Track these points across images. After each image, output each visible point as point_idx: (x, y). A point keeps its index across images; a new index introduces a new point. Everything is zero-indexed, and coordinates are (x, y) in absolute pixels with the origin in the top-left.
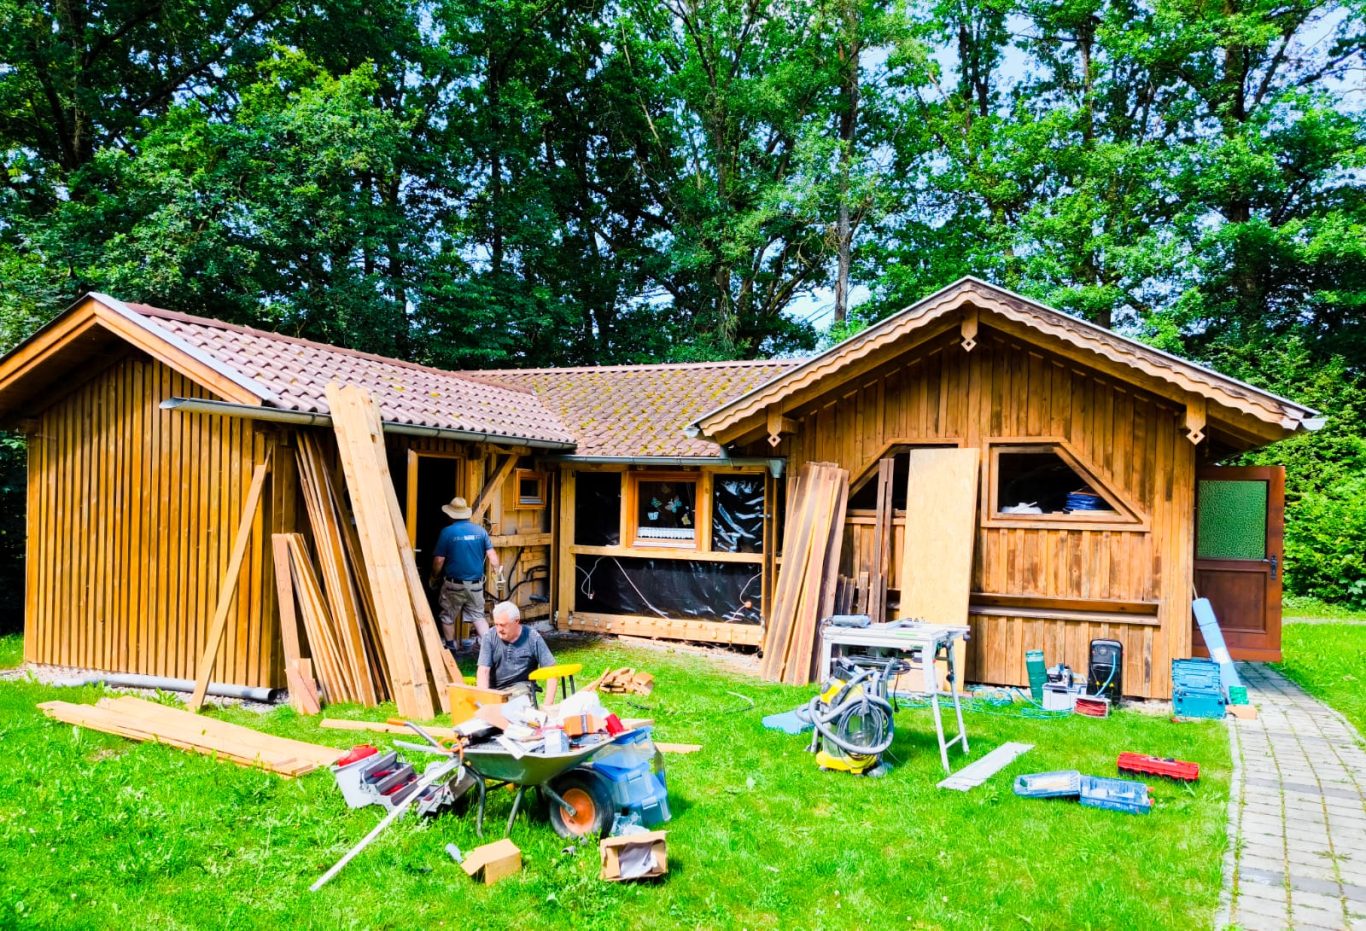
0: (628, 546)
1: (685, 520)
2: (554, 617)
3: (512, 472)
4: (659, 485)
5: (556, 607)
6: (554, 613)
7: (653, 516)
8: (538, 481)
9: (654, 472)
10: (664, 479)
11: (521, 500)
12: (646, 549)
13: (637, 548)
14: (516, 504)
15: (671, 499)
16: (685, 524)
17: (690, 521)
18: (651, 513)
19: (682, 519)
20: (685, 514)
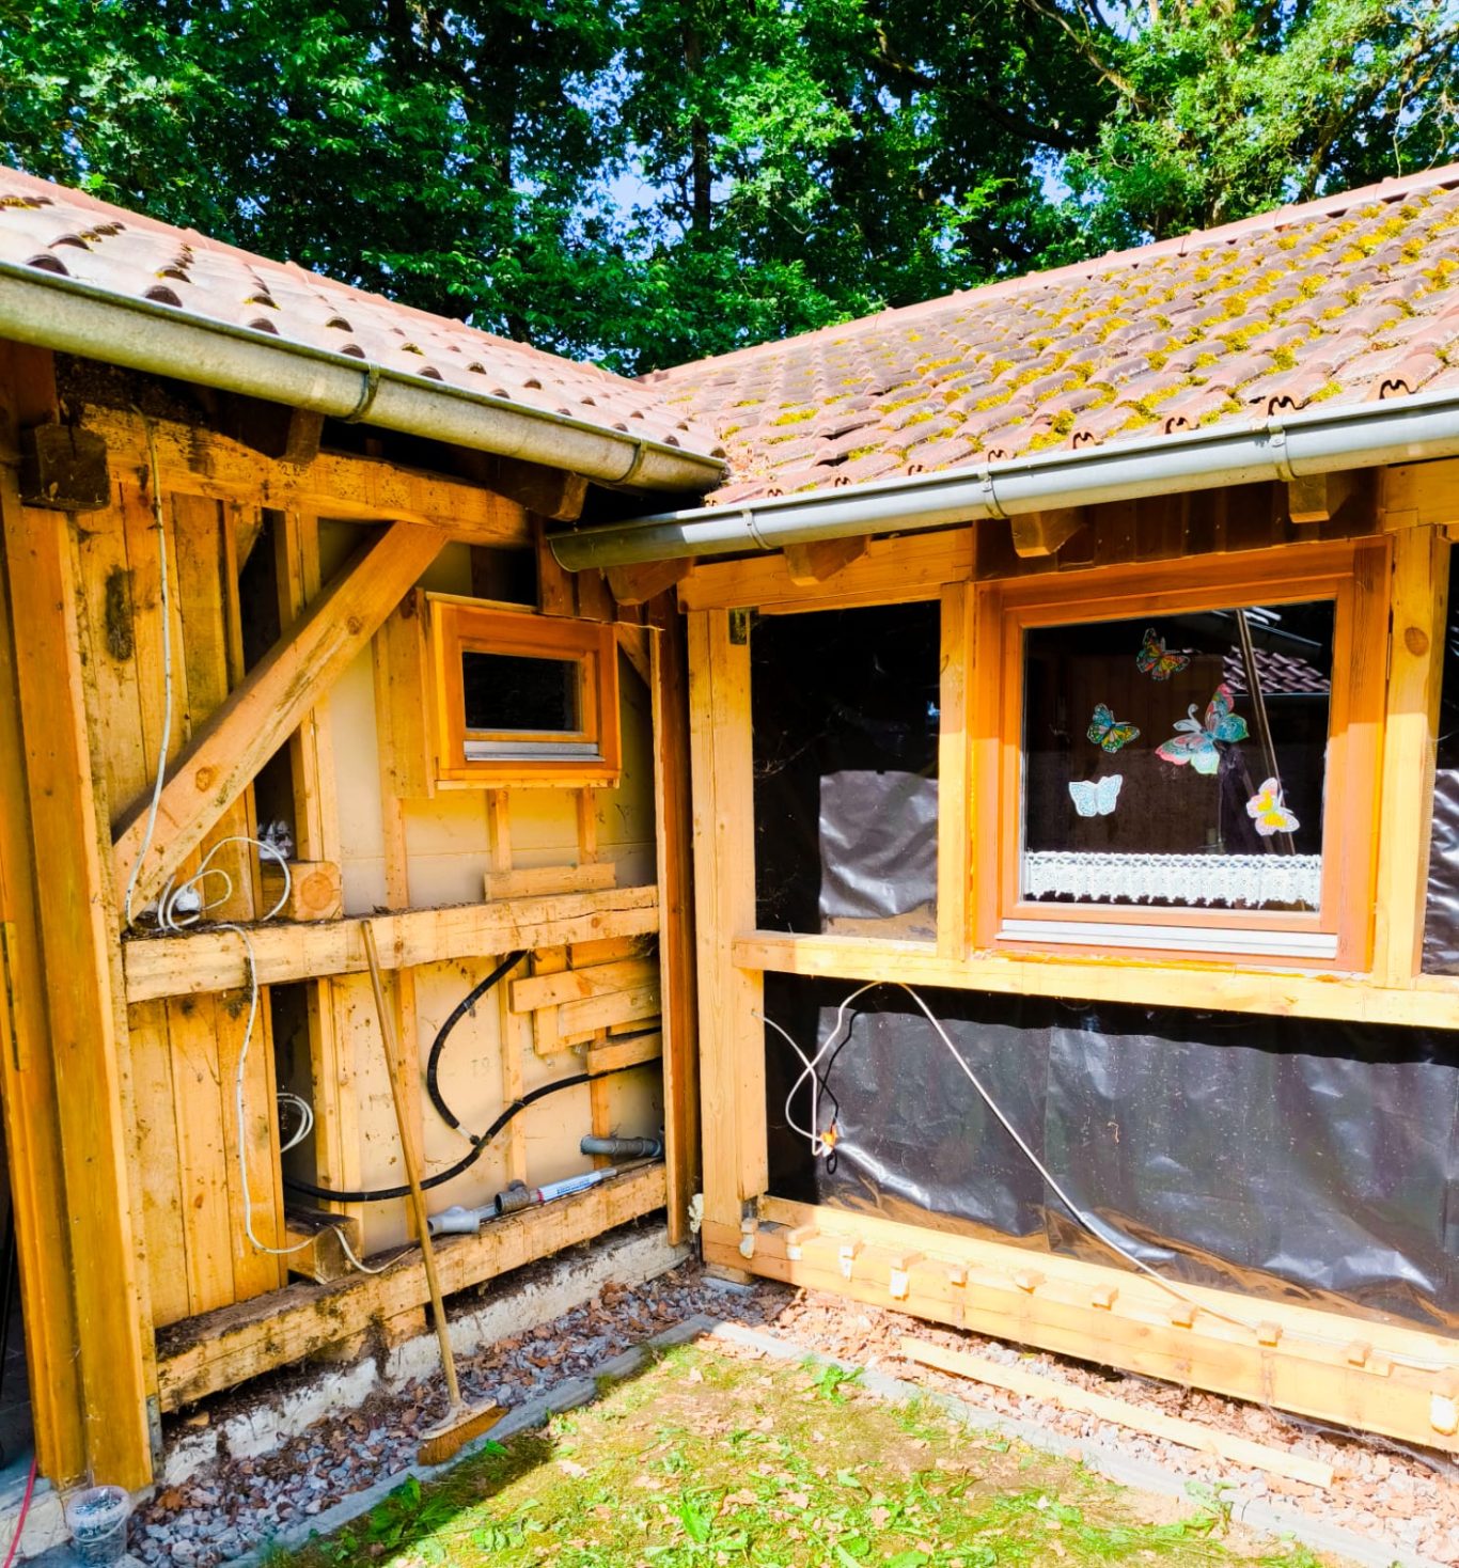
0: (976, 939)
1: (1269, 809)
2: (685, 1219)
3: (410, 607)
4: (1124, 638)
5: (692, 1180)
6: (685, 1202)
7: (1096, 797)
8: (573, 665)
9: (1103, 571)
10: (1151, 603)
11: (469, 746)
12: (1059, 956)
13: (1021, 951)
14: (445, 763)
15: (1192, 709)
16: (1264, 829)
17: (1297, 815)
18: (1087, 784)
19: (1249, 805)
20: (1271, 785)
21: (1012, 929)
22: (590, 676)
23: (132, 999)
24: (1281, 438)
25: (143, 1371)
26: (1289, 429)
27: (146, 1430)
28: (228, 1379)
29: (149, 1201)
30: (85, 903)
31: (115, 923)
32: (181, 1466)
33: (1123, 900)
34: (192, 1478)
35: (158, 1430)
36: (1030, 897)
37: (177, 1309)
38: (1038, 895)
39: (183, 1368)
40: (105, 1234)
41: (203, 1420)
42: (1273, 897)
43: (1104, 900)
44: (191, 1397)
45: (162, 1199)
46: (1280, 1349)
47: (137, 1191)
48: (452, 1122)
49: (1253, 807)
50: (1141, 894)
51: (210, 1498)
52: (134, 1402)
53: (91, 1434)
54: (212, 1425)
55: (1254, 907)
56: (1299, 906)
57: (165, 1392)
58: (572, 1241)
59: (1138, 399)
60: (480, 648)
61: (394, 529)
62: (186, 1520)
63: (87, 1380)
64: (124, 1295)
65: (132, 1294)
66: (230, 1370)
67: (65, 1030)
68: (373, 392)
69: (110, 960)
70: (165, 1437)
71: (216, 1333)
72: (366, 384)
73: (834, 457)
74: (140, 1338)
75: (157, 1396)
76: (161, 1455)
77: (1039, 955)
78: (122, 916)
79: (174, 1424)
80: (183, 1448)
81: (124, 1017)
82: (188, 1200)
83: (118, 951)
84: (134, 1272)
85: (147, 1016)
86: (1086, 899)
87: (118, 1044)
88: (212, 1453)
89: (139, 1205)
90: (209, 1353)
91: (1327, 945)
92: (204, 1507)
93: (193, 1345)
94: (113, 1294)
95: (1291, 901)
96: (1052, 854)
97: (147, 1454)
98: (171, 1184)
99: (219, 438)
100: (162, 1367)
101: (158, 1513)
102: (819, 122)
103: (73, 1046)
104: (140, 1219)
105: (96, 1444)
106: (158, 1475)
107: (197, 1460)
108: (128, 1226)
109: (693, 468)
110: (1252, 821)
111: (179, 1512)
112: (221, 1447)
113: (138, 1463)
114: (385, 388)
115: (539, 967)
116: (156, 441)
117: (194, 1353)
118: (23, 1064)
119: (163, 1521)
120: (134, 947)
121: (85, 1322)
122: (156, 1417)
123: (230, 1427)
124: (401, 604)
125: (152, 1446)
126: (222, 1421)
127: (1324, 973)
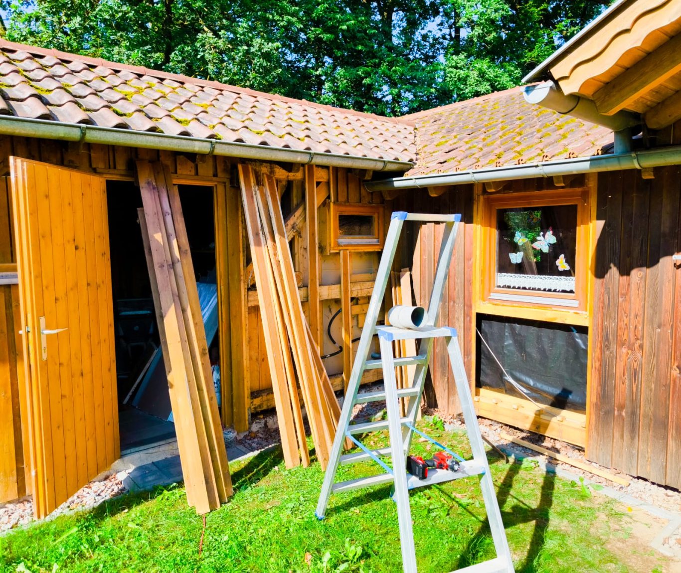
1: (562, 263)
3: (325, 204)
7: (516, 258)
8: (371, 217)
9: (516, 194)
10: (529, 203)
11: (340, 241)
12: (505, 304)
13: (495, 302)
14: (332, 245)
15: (542, 233)
16: (561, 269)
17: (569, 265)
18: (514, 254)
19: (557, 262)
20: (562, 256)
21: (493, 296)
22: (376, 219)
23: (250, 306)
24: (541, 167)
25: (247, 401)
26: (543, 165)
27: (247, 416)
28: (268, 407)
29: (251, 358)
30: (240, 281)
31: (246, 287)
32: (255, 427)
33: (524, 288)
34: (258, 431)
35: (250, 417)
36: (499, 287)
37: (256, 387)
38: (502, 286)
39: (257, 401)
40: (240, 363)
41: (262, 417)
42: (564, 289)
43: (519, 288)
44: (259, 410)
45: (254, 358)
46: (563, 423)
47: (248, 354)
48: (334, 343)
49: (558, 262)
50: (529, 286)
51: (261, 436)
52: (244, 408)
53: (234, 414)
54: (264, 418)
55: (559, 292)
56: (571, 292)
57: (252, 407)
58: (366, 382)
59: (518, 150)
60: (343, 214)
61: (321, 184)
62: (256, 440)
63: (234, 401)
64: (243, 380)
65: (245, 381)
66: (269, 404)
67: (233, 313)
68: (312, 158)
69: (245, 296)
70: (252, 419)
71: (266, 394)
72: (310, 156)
73: (442, 161)
74: (247, 393)
75: (250, 408)
76: (251, 424)
77: (500, 303)
78: (248, 285)
79: (254, 416)
80: (256, 423)
81: (247, 310)
82: (260, 360)
83: (246, 293)
84: (247, 375)
85: (253, 311)
86: (514, 288)
87: (245, 317)
88: (263, 425)
89: (248, 358)
90: (264, 399)
91: (575, 304)
92: (260, 438)
93: (260, 396)
94: (241, 380)
95: (569, 290)
96: (505, 274)
97: (247, 422)
98: (256, 354)
99: (277, 166)
100: (252, 401)
101: (249, 438)
102: (496, 11)
103: (235, 316)
104: (248, 361)
105: (235, 417)
106: (250, 428)
107: (259, 427)
108: (246, 362)
109: (402, 165)
110: (557, 267)
111: (254, 438)
112: (266, 424)
113: (245, 425)
114: (315, 157)
115: (359, 302)
116: (262, 168)
117: (260, 398)
118: (224, 320)
119: (250, 440)
120: (250, 293)
121: (234, 386)
122: (250, 413)
123: (267, 419)
124: (323, 203)
125: (248, 420)
126: (266, 417)
127: (576, 311)
